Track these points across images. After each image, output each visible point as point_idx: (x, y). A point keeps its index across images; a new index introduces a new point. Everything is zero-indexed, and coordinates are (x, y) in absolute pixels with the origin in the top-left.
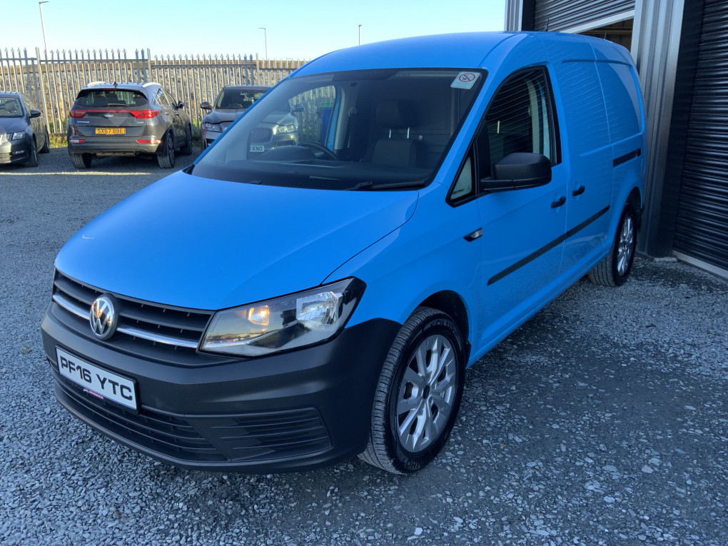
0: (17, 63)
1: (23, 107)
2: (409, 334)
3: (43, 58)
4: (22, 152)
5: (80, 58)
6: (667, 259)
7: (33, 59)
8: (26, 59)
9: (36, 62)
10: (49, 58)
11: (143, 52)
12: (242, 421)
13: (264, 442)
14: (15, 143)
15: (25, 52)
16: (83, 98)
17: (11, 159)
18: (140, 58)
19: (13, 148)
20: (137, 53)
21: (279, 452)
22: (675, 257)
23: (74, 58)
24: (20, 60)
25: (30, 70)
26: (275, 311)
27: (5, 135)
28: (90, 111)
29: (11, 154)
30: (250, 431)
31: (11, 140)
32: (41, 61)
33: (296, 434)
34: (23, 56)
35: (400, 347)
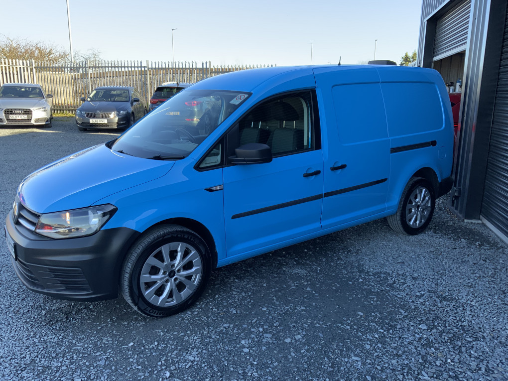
0: (136, 69)
1: (130, 96)
2: (152, 239)
3: (150, 66)
4: (124, 122)
5: (170, 67)
6: (473, 221)
7: (144, 67)
8: (141, 67)
9: (146, 69)
10: (154, 67)
11: (206, 63)
12: (51, 270)
13: (63, 283)
14: (120, 117)
15: (141, 63)
16: (158, 92)
17: (117, 126)
18: (205, 67)
19: (119, 120)
20: (203, 64)
21: (68, 289)
22: (481, 220)
23: (167, 67)
24: (138, 67)
25: (143, 73)
26: (74, 216)
27: (116, 112)
28: (160, 100)
29: (117, 123)
30: (56, 276)
31: (118, 115)
32: (149, 68)
33: (75, 281)
34: (140, 65)
35: (144, 245)
